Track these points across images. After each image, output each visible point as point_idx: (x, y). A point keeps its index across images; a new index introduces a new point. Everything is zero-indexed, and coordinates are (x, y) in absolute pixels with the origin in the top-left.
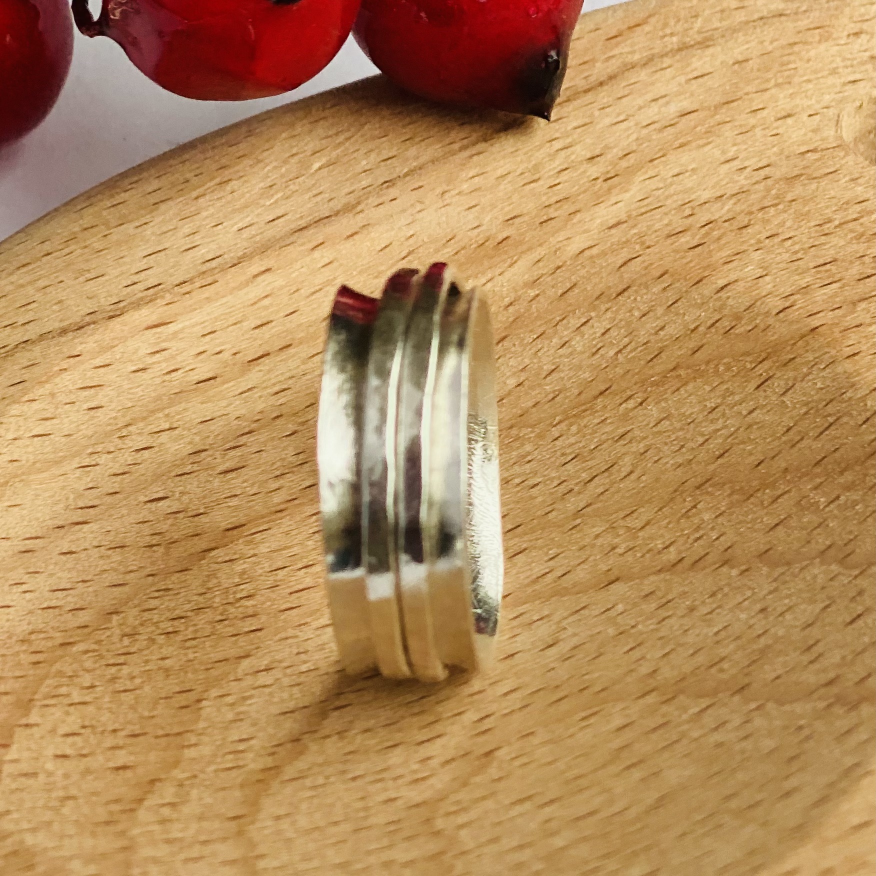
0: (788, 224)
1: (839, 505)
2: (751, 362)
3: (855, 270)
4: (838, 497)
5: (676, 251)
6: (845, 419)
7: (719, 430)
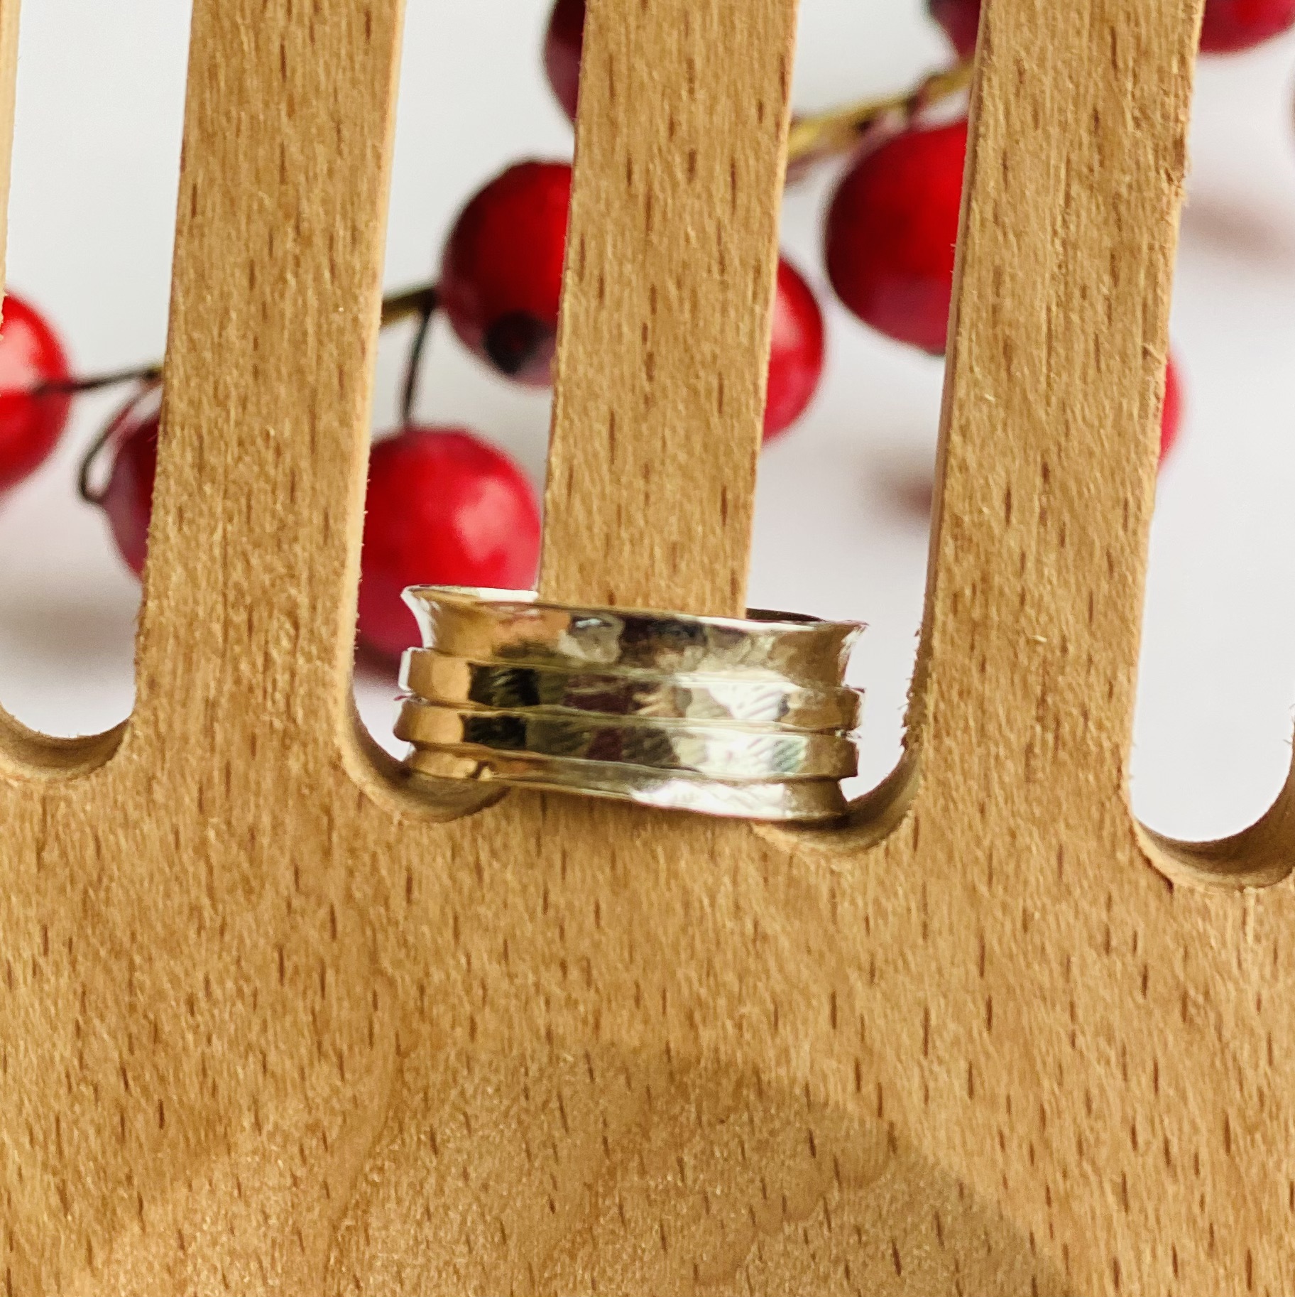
0: (179, 971)
1: (695, 1168)
2: (393, 1141)
3: (312, 930)
4: (680, 1161)
5: (156, 1148)
6: (567, 1092)
7: (464, 1222)
